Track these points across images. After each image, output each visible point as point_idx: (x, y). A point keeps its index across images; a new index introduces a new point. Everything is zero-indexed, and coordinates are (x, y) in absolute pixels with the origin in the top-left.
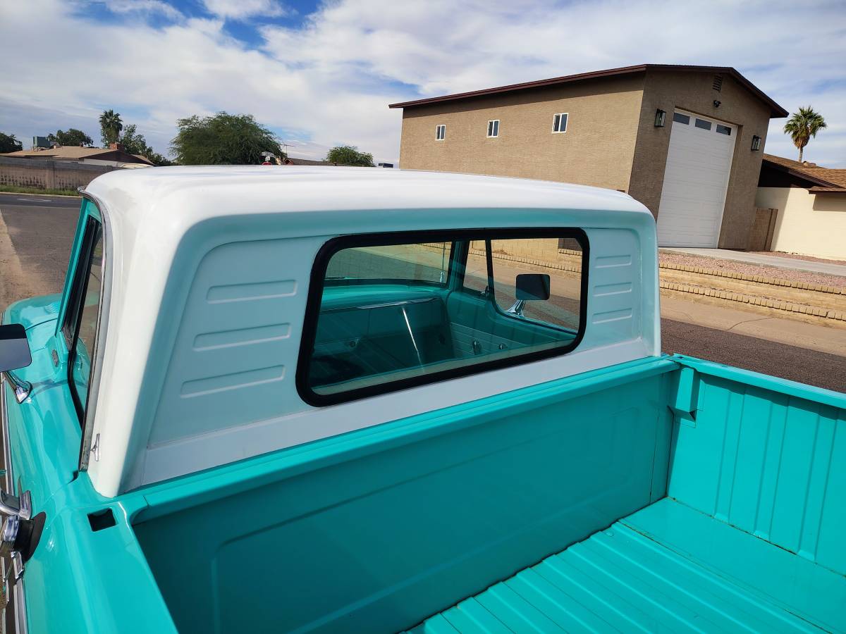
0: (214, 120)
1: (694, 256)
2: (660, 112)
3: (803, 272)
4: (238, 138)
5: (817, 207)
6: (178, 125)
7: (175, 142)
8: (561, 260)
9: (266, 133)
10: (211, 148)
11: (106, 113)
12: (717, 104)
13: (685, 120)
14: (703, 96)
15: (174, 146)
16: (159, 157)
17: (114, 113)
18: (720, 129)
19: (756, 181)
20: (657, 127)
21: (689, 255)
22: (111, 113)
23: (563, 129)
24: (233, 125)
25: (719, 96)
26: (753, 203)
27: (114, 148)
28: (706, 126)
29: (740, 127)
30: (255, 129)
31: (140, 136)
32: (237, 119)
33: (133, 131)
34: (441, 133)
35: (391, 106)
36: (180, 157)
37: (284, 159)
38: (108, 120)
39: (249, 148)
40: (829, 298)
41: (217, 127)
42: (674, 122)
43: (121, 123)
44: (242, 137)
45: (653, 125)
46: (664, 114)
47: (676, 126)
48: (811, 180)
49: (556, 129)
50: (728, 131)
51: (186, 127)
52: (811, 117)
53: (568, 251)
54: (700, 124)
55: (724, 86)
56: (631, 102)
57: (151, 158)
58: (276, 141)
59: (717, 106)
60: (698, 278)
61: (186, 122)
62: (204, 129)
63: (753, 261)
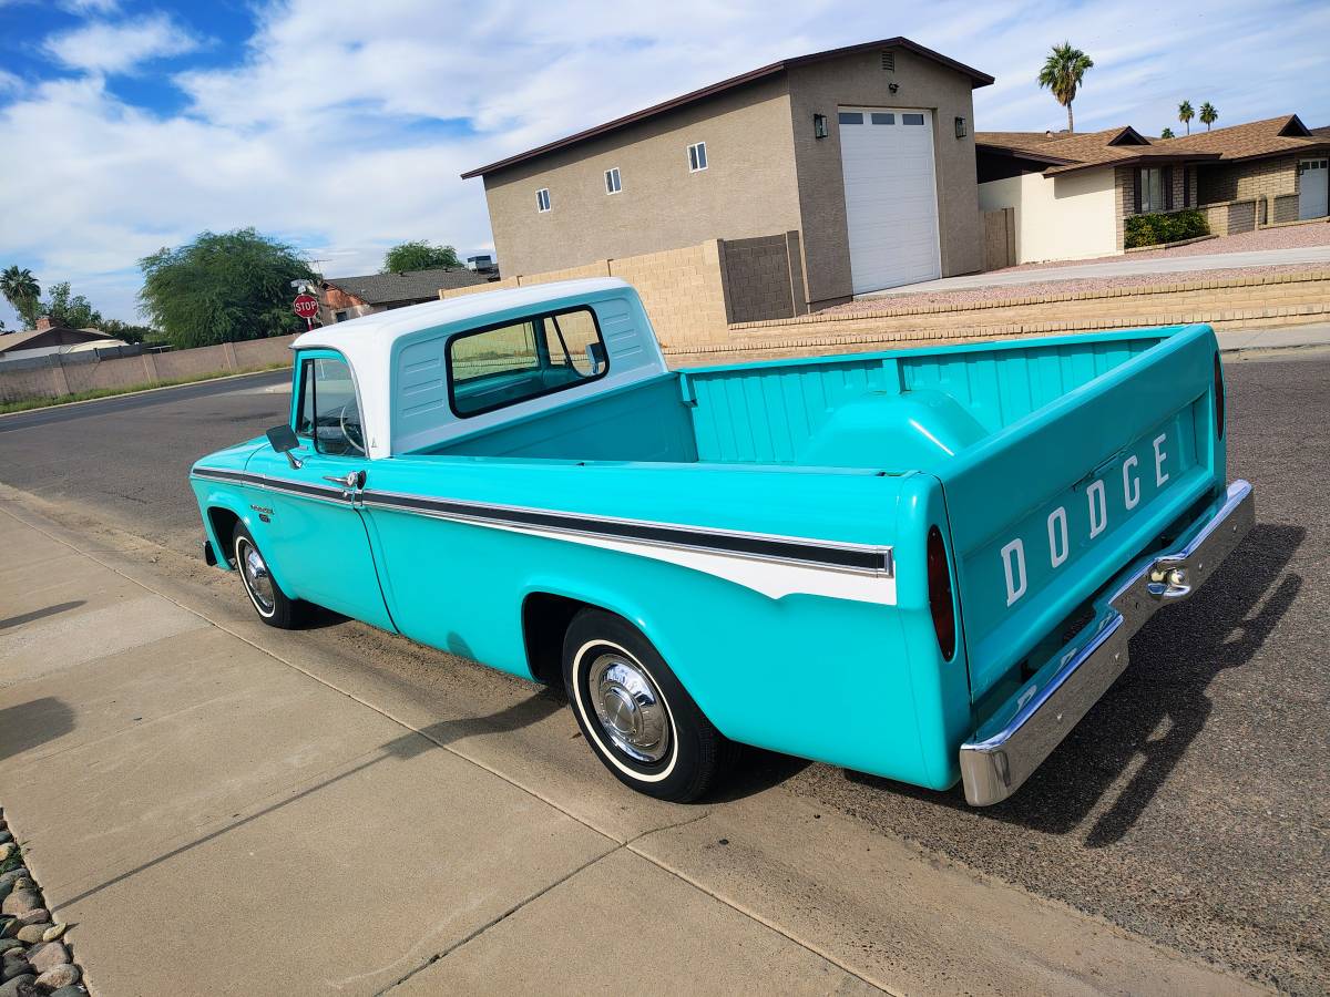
0: (197, 248)
1: (904, 295)
2: (818, 118)
3: (1031, 284)
4: (241, 268)
5: (1059, 193)
6: (140, 268)
7: (143, 295)
8: (734, 339)
9: (282, 250)
10: (203, 293)
11: (6, 272)
12: (893, 89)
13: (857, 119)
14: (872, 82)
15: (143, 301)
16: (116, 325)
17: (21, 270)
18: (908, 120)
19: (974, 176)
20: (820, 138)
21: (897, 296)
22: (15, 272)
23: (703, 165)
24: (228, 250)
25: (894, 78)
26: (976, 208)
27: (44, 327)
28: (889, 120)
29: (934, 110)
30: (262, 247)
31: (80, 299)
32: (231, 238)
33: (65, 292)
34: (544, 201)
35: (465, 176)
36: (157, 317)
37: (319, 283)
38: (13, 284)
39: (261, 279)
40: (1035, 309)
41: (203, 259)
42: (842, 127)
43: (36, 283)
44: (247, 265)
45: (814, 135)
46: (824, 119)
47: (847, 132)
48: (1044, 160)
49: (695, 166)
50: (920, 120)
51: (155, 268)
52: (1070, 58)
53: (741, 325)
54: (877, 120)
55: (899, 62)
56: (776, 114)
57: (104, 328)
58: (300, 258)
59: (895, 91)
60: (893, 322)
61: (152, 261)
62: (182, 267)
63: (973, 286)
